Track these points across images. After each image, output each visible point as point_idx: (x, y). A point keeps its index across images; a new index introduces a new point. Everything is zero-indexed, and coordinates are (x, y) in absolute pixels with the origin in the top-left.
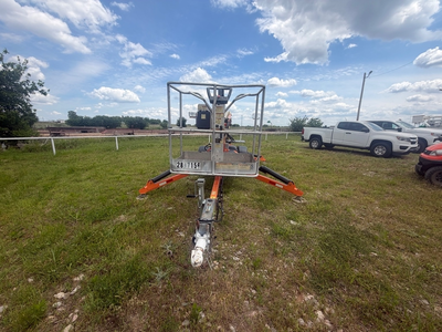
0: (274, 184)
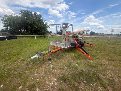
0: (83, 53)
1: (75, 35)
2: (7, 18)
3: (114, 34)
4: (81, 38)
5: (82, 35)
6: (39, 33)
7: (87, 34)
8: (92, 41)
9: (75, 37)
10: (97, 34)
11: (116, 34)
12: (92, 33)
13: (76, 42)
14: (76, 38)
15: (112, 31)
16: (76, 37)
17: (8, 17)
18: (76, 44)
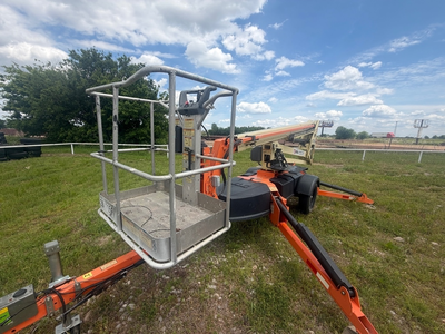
1: (268, 147)
2: (16, 77)
3: (427, 137)
4: (301, 158)
5: (303, 144)
6: (133, 134)
7: (322, 135)
8: (347, 170)
9: (267, 159)
10: (363, 136)
11: (435, 137)
12: (344, 134)
13: (273, 188)
14: (273, 162)
15: (421, 125)
16: (272, 158)
17: (20, 72)
18: (271, 202)
